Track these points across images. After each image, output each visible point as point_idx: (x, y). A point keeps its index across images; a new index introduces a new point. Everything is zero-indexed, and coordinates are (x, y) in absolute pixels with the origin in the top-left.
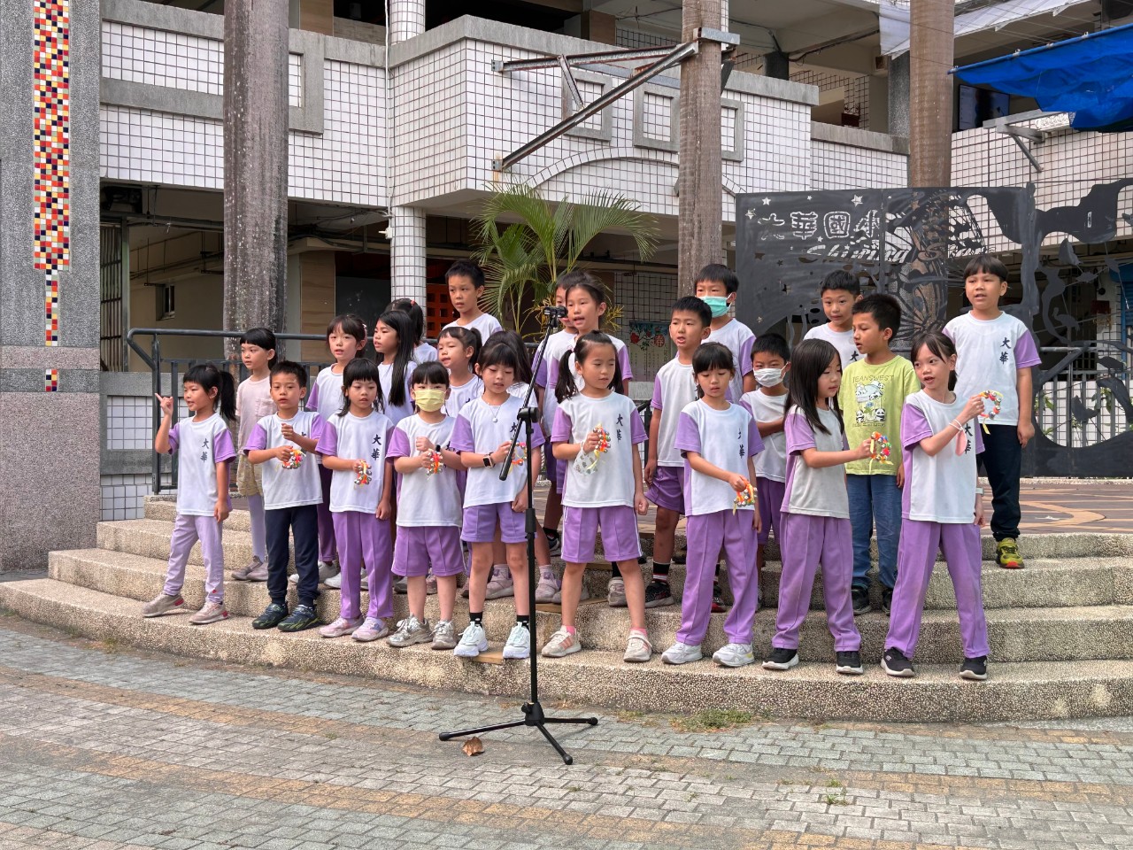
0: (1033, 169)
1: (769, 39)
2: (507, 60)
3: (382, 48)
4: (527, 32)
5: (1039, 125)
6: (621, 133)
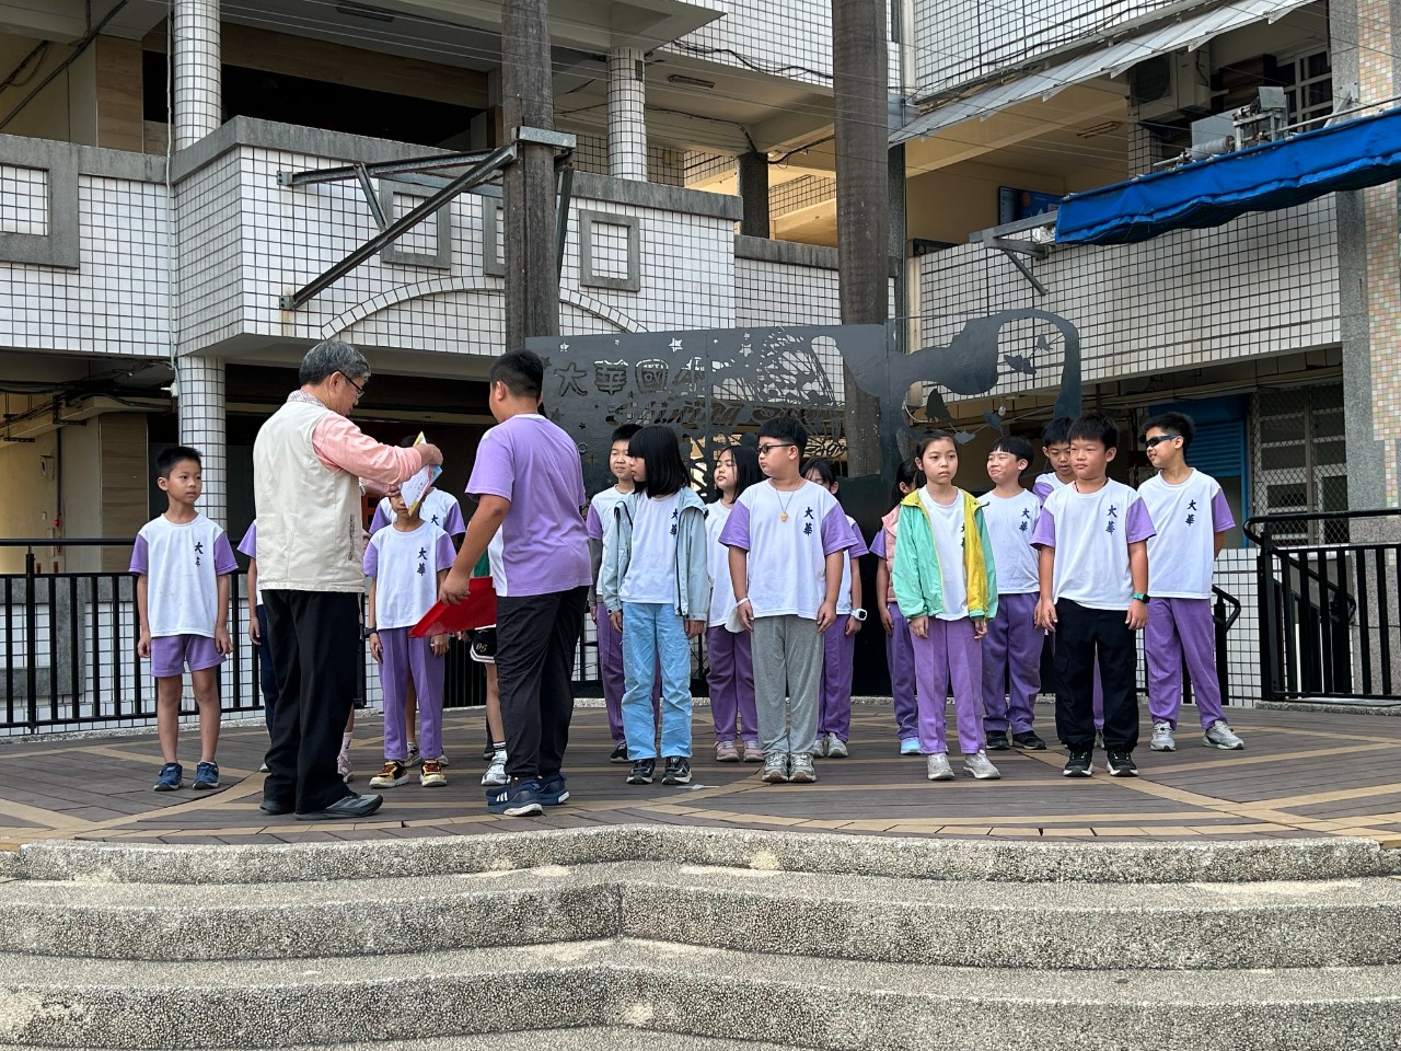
0: (1036, 293)
1: (742, 135)
2: (297, 170)
3: (161, 159)
4: (327, 135)
5: (1038, 238)
6: (467, 259)
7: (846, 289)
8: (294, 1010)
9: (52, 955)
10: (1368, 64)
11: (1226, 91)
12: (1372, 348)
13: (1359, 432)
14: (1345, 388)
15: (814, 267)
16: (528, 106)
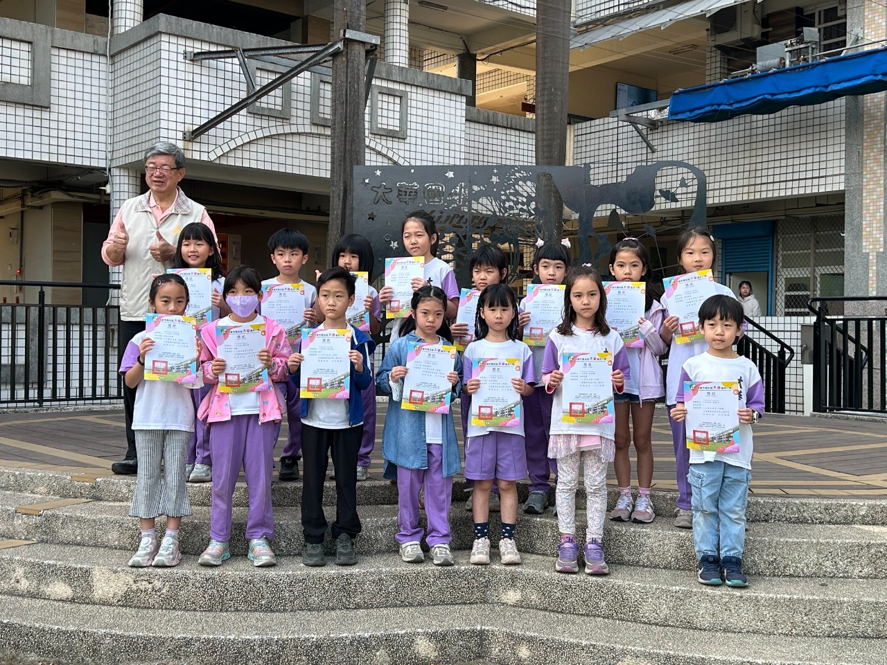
0: (649, 151)
1: (461, 43)
2: (196, 51)
3: (104, 39)
4: (216, 29)
5: (653, 116)
6: (300, 113)
7: (540, 144)
8: (297, 589)
9: (128, 550)
10: (870, 16)
11: (771, 29)
12: (864, 194)
13: (853, 247)
14: (846, 219)
15: (509, 128)
16: (351, 17)
